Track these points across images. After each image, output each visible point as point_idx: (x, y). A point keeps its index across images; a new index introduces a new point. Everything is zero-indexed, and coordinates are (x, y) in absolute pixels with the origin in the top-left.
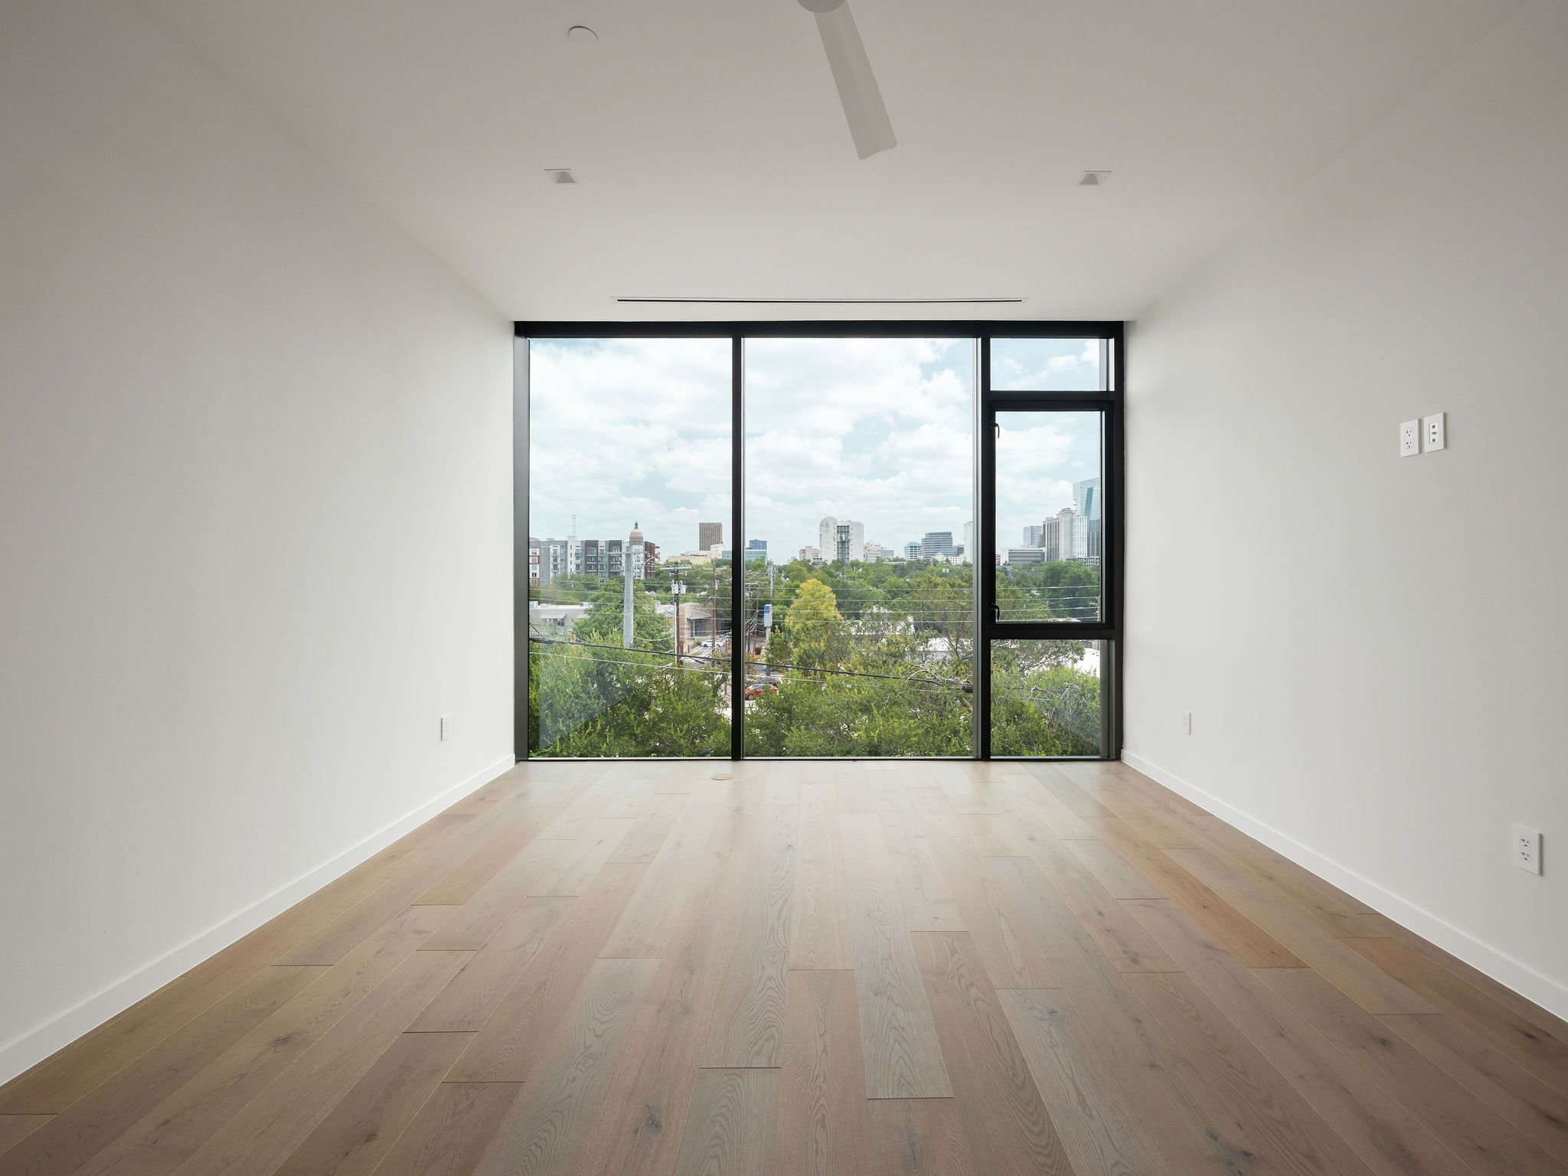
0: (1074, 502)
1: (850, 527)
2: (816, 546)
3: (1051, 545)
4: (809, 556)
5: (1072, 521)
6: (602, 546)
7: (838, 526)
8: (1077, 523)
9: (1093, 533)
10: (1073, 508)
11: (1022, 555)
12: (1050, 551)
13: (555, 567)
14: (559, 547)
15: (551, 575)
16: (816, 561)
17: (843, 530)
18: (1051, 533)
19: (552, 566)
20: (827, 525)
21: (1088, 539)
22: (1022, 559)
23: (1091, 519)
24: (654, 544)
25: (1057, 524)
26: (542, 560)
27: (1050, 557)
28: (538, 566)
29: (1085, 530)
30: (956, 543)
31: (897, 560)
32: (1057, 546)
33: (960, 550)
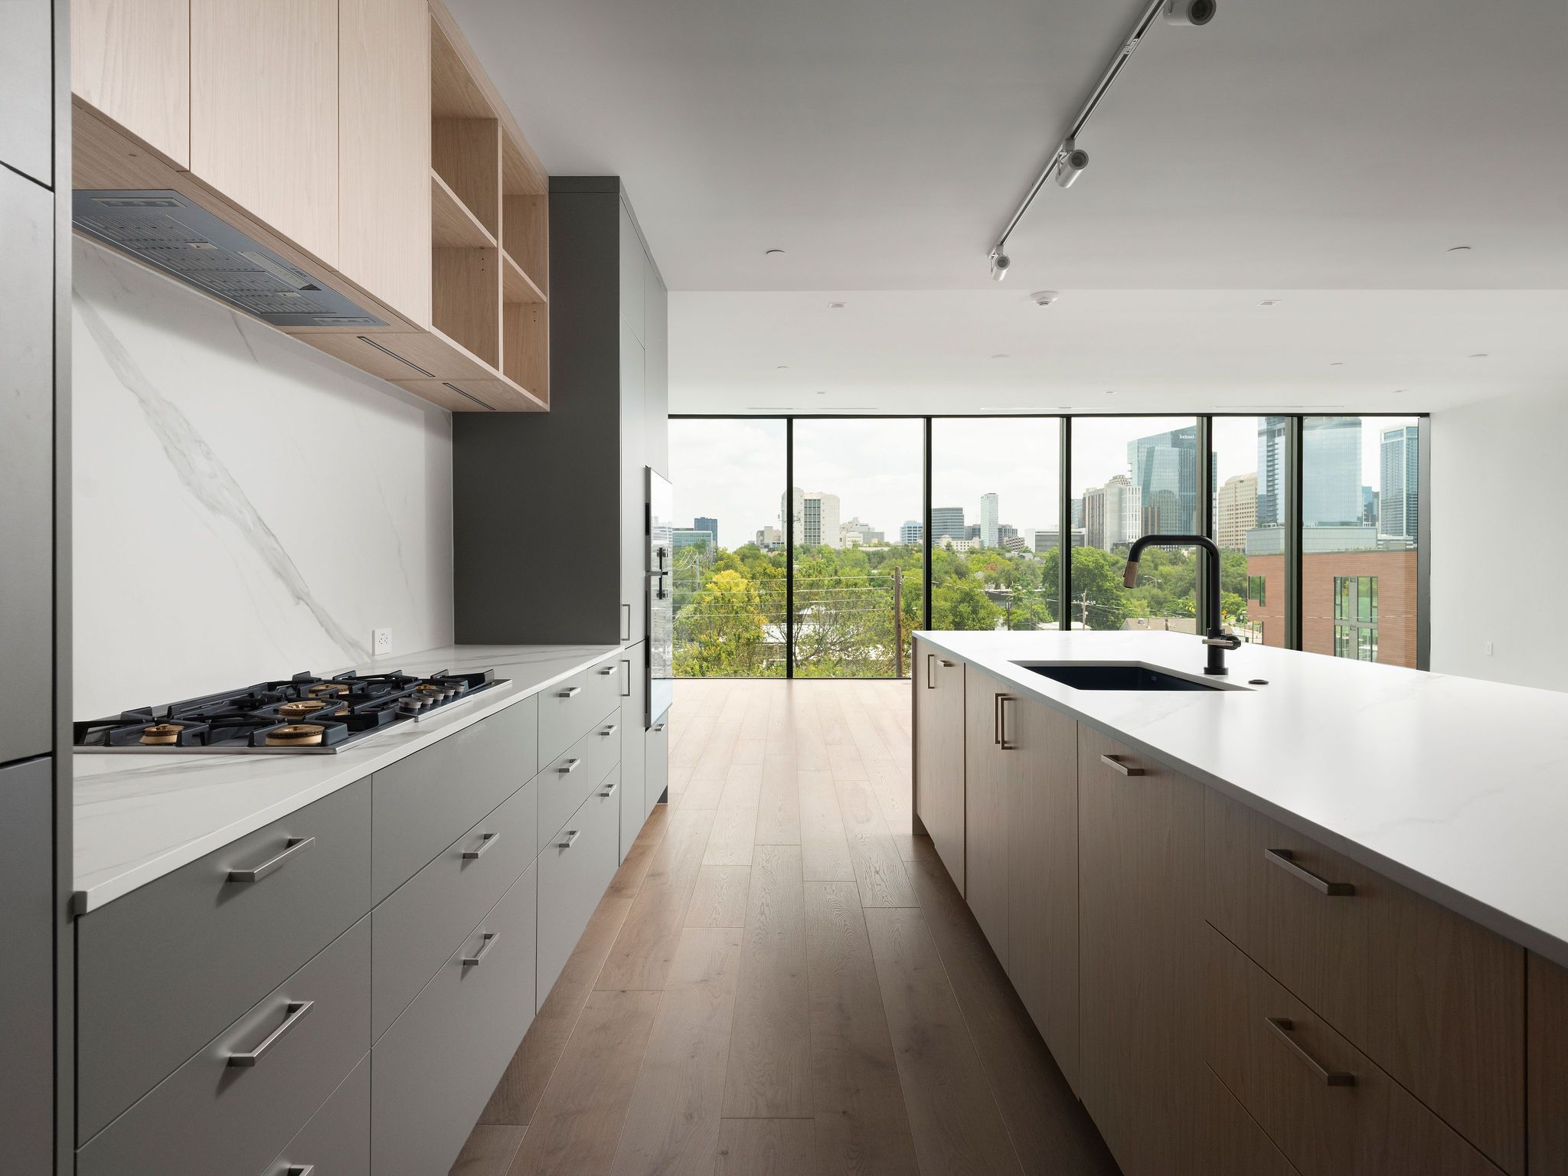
0: (1129, 467)
1: (821, 502)
3: (1092, 525)
4: (769, 540)
5: (1122, 492)
7: (806, 500)
8: (1128, 496)
9: (1153, 509)
10: (1128, 475)
12: (1091, 532)
16: (776, 545)
17: (813, 505)
18: (1093, 509)
22: (1052, 544)
23: (1151, 490)
25: (1102, 496)
27: (1091, 541)
29: (1139, 505)
30: (969, 522)
31: (888, 544)
32: (1101, 524)
33: (975, 532)
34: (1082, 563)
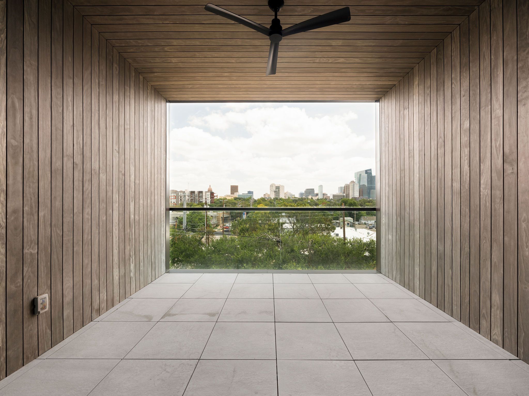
0: (355, 179)
1: (280, 187)
2: (269, 193)
3: (347, 193)
4: (267, 196)
5: (354, 185)
6: (196, 193)
7: (276, 187)
8: (355, 186)
9: (361, 189)
10: (355, 181)
11: (337, 196)
12: (346, 195)
13: (181, 200)
14: (182, 193)
15: (180, 202)
16: (268, 198)
17: (278, 188)
18: (347, 189)
19: (180, 200)
20: (272, 186)
21: (359, 191)
22: (337, 197)
23: (361, 184)
24: (214, 192)
25: (349, 186)
26: (177, 197)
27: (346, 197)
28: (175, 199)
29: (358, 188)
30: (316, 192)
31: (295, 198)
32: (349, 193)
33: (317, 195)
34: (350, 202)
